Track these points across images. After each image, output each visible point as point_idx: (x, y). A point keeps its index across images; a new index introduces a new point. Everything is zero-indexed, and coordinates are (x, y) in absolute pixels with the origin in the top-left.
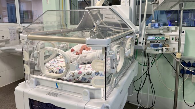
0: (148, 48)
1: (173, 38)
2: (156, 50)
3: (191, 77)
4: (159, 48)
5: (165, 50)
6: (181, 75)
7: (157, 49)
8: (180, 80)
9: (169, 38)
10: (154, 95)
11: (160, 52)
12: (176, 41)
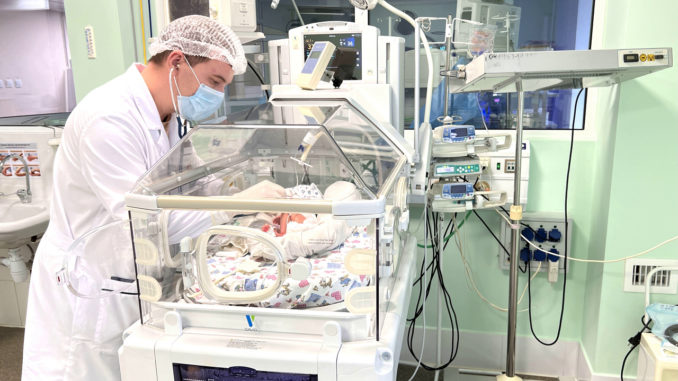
0: (437, 197)
1: (499, 164)
2: (459, 202)
3: (548, 268)
4: (466, 197)
5: (480, 200)
6: (522, 265)
7: (460, 198)
8: (520, 278)
9: (489, 164)
10: (455, 330)
11: (469, 206)
12: (506, 172)
